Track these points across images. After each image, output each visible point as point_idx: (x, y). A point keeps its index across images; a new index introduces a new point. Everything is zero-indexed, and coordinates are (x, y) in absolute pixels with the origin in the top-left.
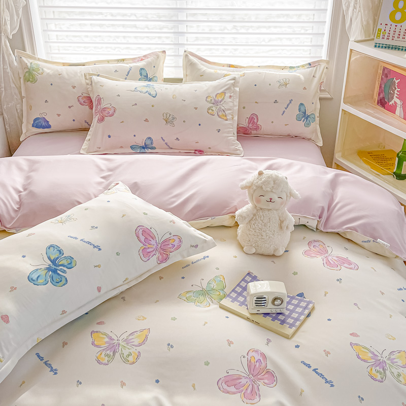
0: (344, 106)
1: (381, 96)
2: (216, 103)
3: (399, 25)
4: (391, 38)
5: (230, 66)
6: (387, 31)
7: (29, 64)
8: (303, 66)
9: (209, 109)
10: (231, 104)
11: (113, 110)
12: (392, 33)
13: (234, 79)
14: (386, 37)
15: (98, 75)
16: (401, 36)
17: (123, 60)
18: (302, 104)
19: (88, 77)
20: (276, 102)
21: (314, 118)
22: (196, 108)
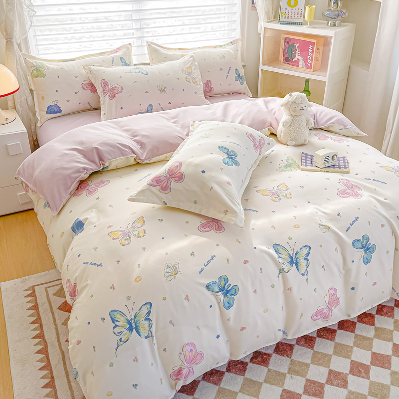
0: (262, 67)
1: (286, 56)
2: (189, 74)
3: (294, 9)
4: (290, 17)
5: (180, 49)
6: (287, 13)
7: (34, 63)
8: (228, 44)
9: (186, 78)
10: (197, 74)
11: (120, 88)
12: (290, 14)
13: (192, 57)
14: (287, 17)
15: (94, 65)
16: (296, 16)
17: (104, 53)
18: (236, 69)
19: (86, 68)
20: (221, 70)
21: (244, 79)
22: (178, 79)
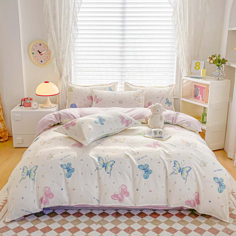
0: (182, 99)
1: (195, 94)
2: (137, 97)
3: (198, 70)
4: (196, 75)
5: (141, 87)
7: (70, 86)
8: (167, 87)
10: (142, 98)
11: (101, 99)
12: (196, 73)
13: (143, 90)
14: (194, 74)
15: (95, 89)
16: (199, 74)
17: (103, 85)
18: (167, 99)
19: (91, 90)
20: (158, 97)
21: (172, 104)
22: (130, 98)
